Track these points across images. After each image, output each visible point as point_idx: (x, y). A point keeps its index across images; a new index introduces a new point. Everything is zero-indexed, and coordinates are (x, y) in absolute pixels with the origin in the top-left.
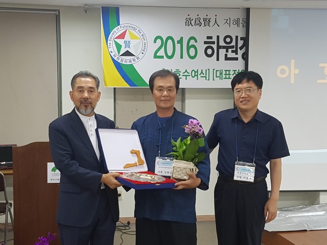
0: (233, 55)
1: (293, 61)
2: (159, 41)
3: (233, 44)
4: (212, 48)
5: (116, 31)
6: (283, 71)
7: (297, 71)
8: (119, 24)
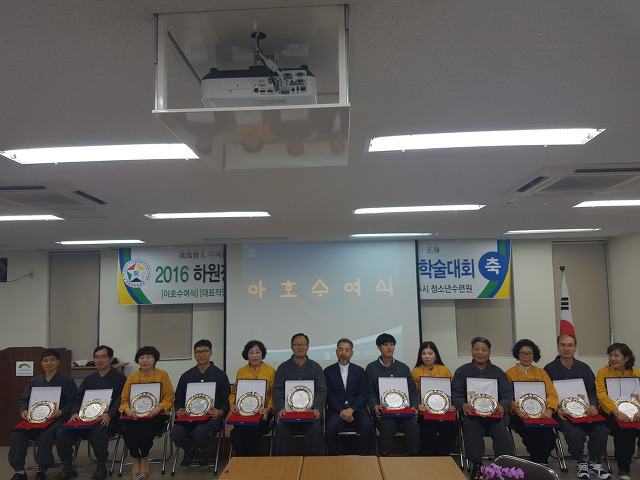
0: (216, 278)
1: (261, 282)
2: (160, 270)
3: (216, 270)
4: (199, 273)
6: (253, 289)
7: (264, 289)
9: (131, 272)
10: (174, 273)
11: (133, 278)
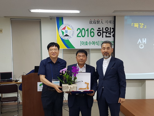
0: (109, 35)
2: (79, 30)
3: (109, 31)
5: (62, 27)
8: (63, 24)
9: (64, 31)
10: (86, 32)
11: (65, 34)
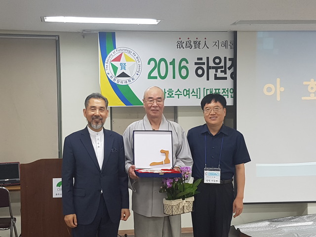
0: (223, 75)
1: (278, 80)
2: (153, 63)
3: (222, 64)
4: (202, 68)
6: (269, 89)
7: (282, 89)
8: (115, 48)
9: (116, 64)
10: (170, 67)
